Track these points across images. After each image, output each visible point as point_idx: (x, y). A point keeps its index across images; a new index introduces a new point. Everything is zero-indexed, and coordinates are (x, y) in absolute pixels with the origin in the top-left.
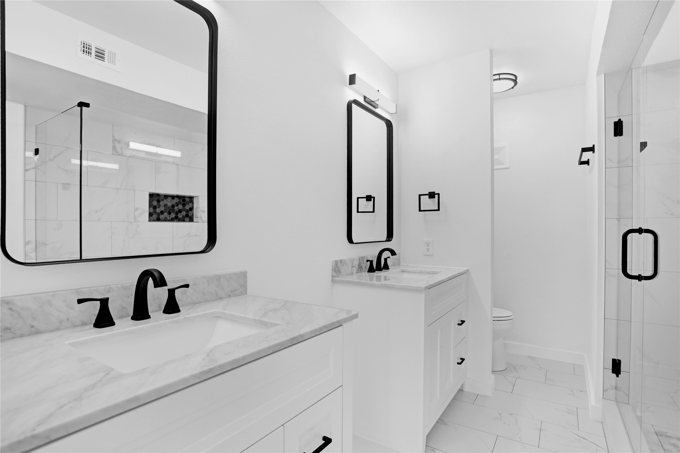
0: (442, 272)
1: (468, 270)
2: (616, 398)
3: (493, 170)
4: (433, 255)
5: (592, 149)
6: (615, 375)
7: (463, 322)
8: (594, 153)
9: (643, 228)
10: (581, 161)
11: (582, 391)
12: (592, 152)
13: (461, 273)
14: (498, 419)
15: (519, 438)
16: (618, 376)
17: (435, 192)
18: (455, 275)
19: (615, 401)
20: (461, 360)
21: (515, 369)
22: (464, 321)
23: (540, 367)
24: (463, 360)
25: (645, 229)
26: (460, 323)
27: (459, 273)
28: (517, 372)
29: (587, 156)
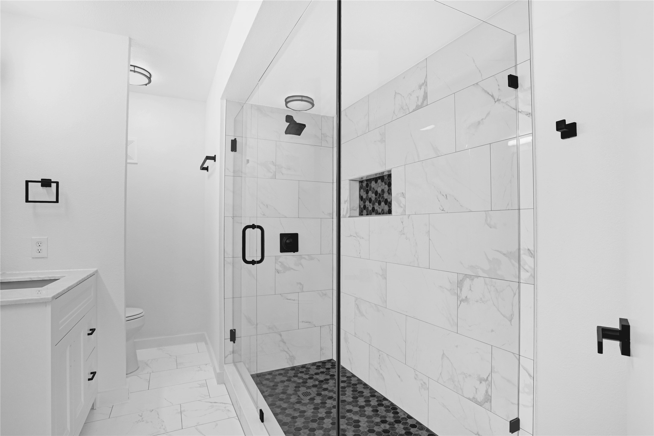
0: (64, 276)
1: (97, 271)
2: (233, 361)
3: (126, 163)
4: (47, 258)
5: (214, 158)
6: (232, 342)
7: (93, 330)
8: (215, 162)
9: (255, 225)
10: (204, 167)
11: (207, 364)
12: (213, 161)
13: (90, 275)
14: (139, 421)
15: (164, 429)
16: (234, 342)
17: (51, 180)
18: (85, 278)
19: (233, 363)
20: (92, 375)
21: (147, 364)
22: (95, 329)
23: (170, 355)
24: (94, 373)
25: (257, 226)
26: (90, 332)
27: (88, 276)
28: (150, 367)
29: (209, 163)
